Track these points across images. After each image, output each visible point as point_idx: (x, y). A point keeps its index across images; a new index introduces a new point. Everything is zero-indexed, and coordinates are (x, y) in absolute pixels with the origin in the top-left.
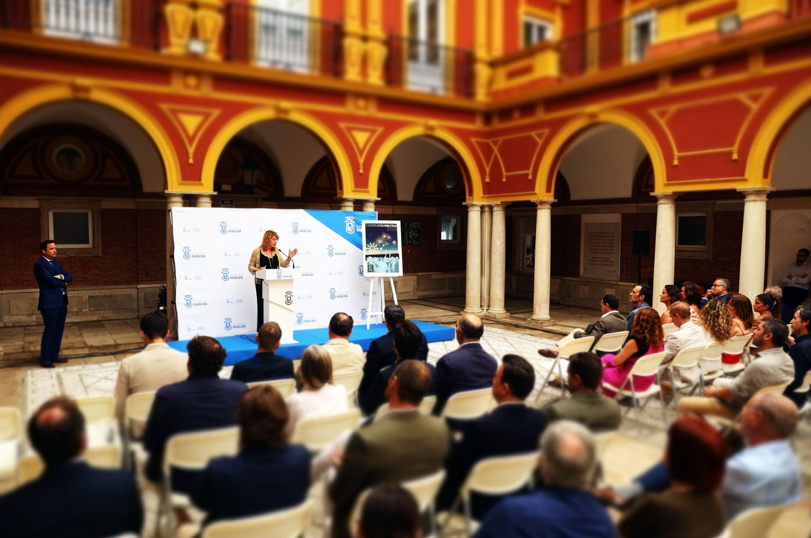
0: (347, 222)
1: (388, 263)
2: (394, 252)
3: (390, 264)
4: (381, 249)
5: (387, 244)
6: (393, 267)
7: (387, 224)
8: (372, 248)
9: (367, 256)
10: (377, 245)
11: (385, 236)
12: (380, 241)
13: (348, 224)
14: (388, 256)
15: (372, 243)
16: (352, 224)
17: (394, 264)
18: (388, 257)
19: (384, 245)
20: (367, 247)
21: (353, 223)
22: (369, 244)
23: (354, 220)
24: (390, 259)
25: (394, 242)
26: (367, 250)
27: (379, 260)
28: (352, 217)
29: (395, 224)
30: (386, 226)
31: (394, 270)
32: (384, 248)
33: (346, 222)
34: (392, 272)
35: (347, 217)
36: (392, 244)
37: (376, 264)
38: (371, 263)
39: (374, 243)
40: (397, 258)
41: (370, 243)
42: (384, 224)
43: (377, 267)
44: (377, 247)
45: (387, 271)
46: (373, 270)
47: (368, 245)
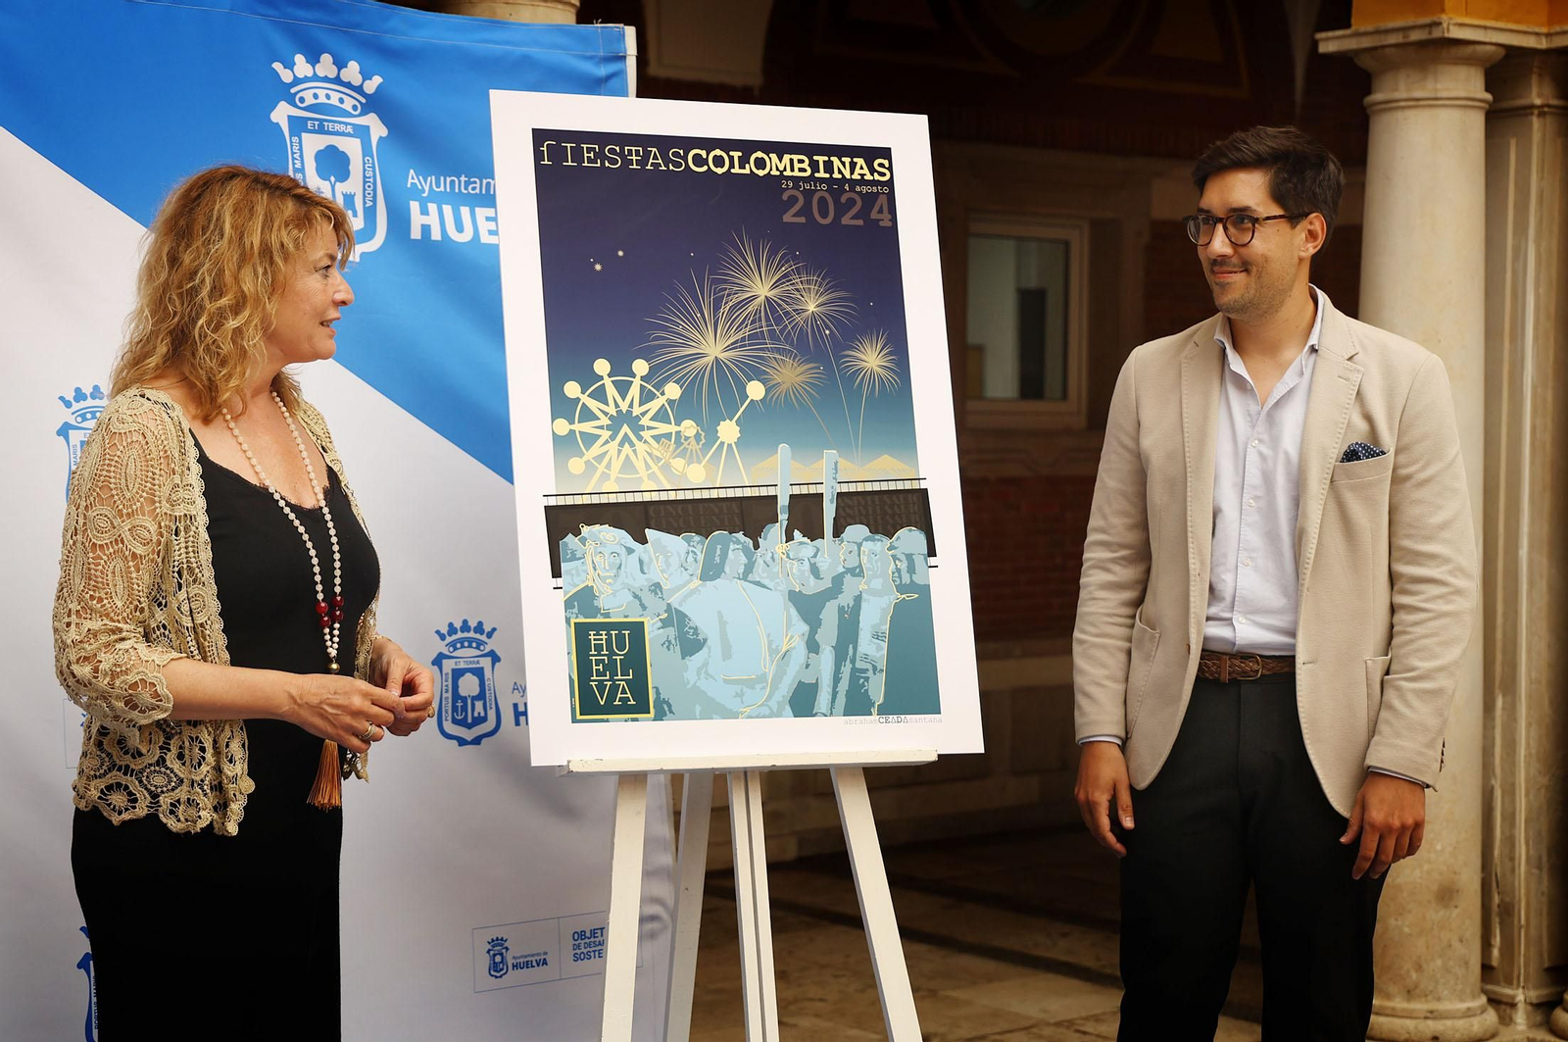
0: (298, 125)
1: (808, 607)
2: (878, 471)
3: (830, 615)
4: (729, 431)
5: (791, 374)
6: (872, 648)
7: (781, 148)
8: (620, 419)
9: (563, 521)
10: (673, 391)
11: (761, 288)
12: (713, 347)
13: (313, 144)
14: (805, 515)
15: (621, 368)
16: (351, 147)
17: (875, 615)
18: (814, 532)
19: (755, 390)
20: (561, 406)
21: (362, 133)
22: (588, 379)
23: (373, 104)
24: (831, 553)
25: (871, 359)
26: (564, 445)
27: (711, 571)
28: (352, 72)
29: (871, 154)
30: (775, 164)
31: (877, 689)
32: (762, 427)
33: (281, 114)
34: (857, 705)
35: (302, 66)
36: (852, 377)
37: (675, 619)
38: (615, 605)
39: (640, 367)
40: (910, 538)
41: (602, 366)
42: (747, 147)
43: (690, 643)
44: (682, 409)
45: (803, 702)
46: (639, 687)
47: (572, 389)
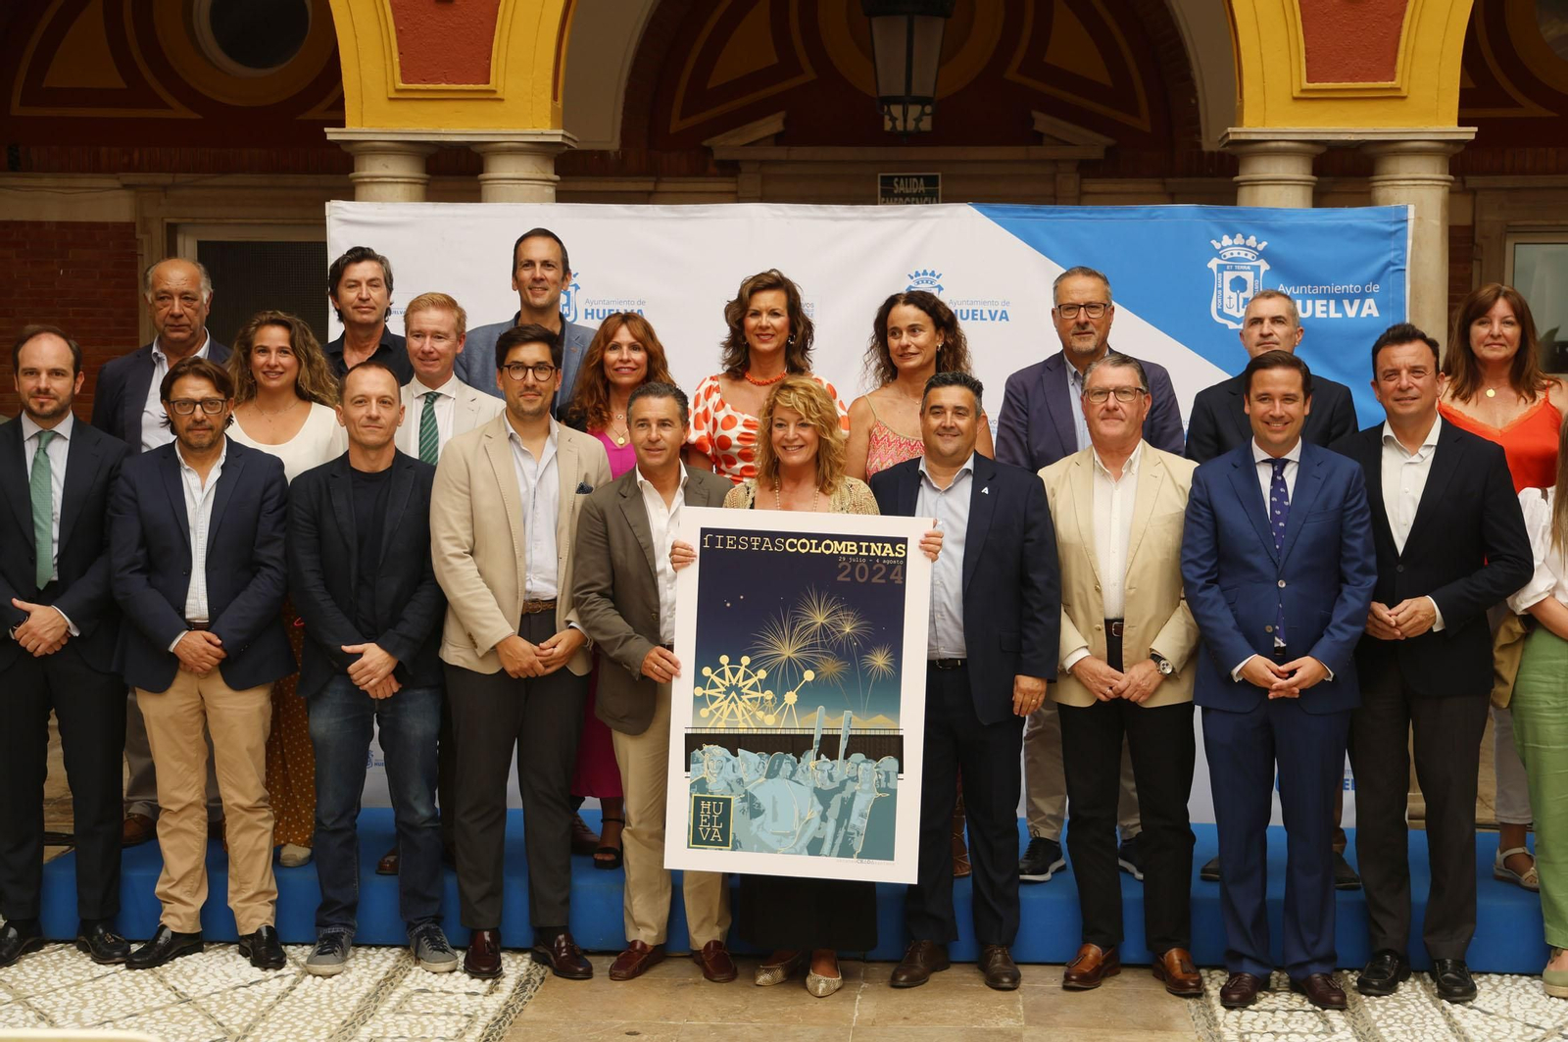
1: (823, 796)
2: (875, 724)
3: (836, 803)
4: (791, 698)
5: (831, 667)
6: (858, 821)
7: (840, 538)
8: (727, 692)
9: (694, 742)
10: (762, 674)
11: (819, 618)
12: (787, 651)
14: (829, 746)
15: (735, 660)
17: (863, 803)
18: (833, 756)
19: (809, 675)
20: (700, 680)
22: (716, 666)
24: (841, 768)
25: (880, 660)
26: (699, 701)
27: (772, 774)
29: (894, 541)
30: (836, 547)
31: (858, 845)
32: (810, 697)
34: (846, 851)
36: (866, 671)
37: (749, 798)
38: (717, 788)
39: (746, 660)
40: (889, 762)
41: (724, 659)
42: (821, 537)
43: (755, 811)
44: (765, 685)
45: (815, 848)
46: (725, 832)
47: (707, 671)
